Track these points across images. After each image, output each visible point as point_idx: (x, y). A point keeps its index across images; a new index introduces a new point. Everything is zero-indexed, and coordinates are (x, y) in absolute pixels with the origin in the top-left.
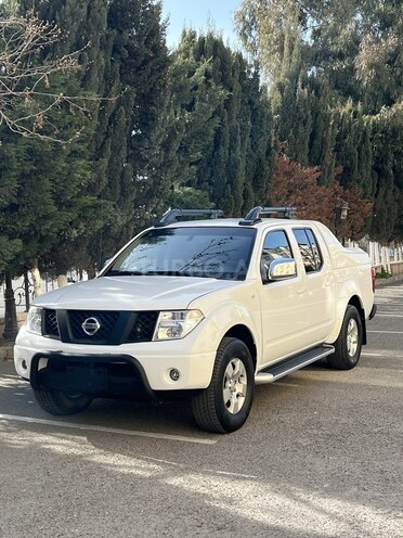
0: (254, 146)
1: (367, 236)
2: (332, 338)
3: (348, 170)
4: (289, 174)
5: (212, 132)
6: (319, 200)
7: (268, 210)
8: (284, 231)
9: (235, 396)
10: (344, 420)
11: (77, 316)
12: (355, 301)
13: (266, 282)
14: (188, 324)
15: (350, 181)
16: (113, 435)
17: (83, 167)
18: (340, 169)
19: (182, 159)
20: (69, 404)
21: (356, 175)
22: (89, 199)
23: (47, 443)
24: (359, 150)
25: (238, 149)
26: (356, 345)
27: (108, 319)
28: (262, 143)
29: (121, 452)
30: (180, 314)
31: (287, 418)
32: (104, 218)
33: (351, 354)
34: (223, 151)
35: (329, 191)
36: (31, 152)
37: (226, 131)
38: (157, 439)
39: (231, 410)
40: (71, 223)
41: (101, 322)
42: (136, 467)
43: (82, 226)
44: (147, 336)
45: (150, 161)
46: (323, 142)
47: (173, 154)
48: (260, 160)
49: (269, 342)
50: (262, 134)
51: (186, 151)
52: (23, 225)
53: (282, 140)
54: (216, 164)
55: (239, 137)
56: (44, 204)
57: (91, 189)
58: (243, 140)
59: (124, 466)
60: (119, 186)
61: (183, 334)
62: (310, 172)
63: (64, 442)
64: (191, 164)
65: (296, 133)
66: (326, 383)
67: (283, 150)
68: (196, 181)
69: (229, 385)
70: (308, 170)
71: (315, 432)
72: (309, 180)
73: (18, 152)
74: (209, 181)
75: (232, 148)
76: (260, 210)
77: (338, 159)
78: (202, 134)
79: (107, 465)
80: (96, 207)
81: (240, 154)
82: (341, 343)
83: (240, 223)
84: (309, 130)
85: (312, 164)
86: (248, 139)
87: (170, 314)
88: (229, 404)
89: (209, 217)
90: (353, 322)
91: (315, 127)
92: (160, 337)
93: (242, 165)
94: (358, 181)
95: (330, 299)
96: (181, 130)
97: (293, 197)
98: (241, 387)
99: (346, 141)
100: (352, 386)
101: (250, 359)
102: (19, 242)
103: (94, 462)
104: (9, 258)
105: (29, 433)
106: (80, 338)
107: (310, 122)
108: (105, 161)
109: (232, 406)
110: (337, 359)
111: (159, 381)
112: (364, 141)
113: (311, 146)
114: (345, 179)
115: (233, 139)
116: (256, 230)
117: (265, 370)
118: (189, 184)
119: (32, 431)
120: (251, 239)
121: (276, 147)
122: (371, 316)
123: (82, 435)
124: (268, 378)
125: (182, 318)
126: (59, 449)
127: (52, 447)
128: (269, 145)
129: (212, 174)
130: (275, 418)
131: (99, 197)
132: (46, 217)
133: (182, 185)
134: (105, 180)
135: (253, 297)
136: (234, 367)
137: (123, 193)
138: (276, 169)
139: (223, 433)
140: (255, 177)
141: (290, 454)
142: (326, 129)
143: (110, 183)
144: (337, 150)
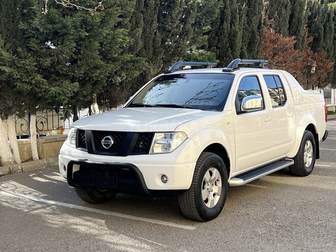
0: (249, 22)
1: (330, 85)
2: (293, 154)
3: (316, 40)
4: (274, 42)
5: (218, 11)
6: (295, 59)
7: (246, 61)
8: (257, 77)
9: (212, 195)
10: (294, 214)
11: (99, 135)
12: (311, 128)
13: (239, 112)
14: (175, 142)
15: (318, 47)
16: (124, 219)
17: (122, 34)
18: (311, 39)
19: (196, 30)
20: (99, 196)
21: (322, 42)
22: (128, 57)
23: (76, 224)
24: (325, 26)
25: (237, 23)
26: (311, 159)
27: (119, 138)
28: (255, 20)
29: (125, 234)
30: (170, 135)
31: (252, 211)
32: (140, 70)
33: (307, 165)
34: (226, 25)
35: (303, 54)
36: (84, 22)
37: (228, 11)
38: (154, 225)
39: (208, 205)
40: (116, 73)
41: (115, 140)
42: (132, 246)
43: (123, 74)
44: (146, 150)
45: (172, 31)
46: (299, 20)
47: (189, 26)
48: (253, 32)
49: (240, 156)
50: (255, 14)
51: (200, 25)
52: (80, 73)
53: (270, 18)
54: (221, 34)
55: (238, 16)
56: (94, 59)
57: (131, 49)
58: (240, 18)
59: (123, 245)
60: (152, 49)
61: (171, 150)
62: (289, 41)
63: (88, 223)
64: (204, 34)
65: (280, 14)
66: (286, 186)
67: (271, 25)
68: (207, 45)
69: (206, 186)
70: (288, 39)
71: (271, 223)
72: (288, 46)
73: (74, 22)
74: (217, 46)
75: (232, 23)
76: (239, 61)
77: (309, 32)
78: (210, 13)
79: (111, 243)
80: (133, 62)
81: (238, 28)
82: (299, 158)
83: (224, 71)
84: (289, 12)
85: (290, 35)
86: (244, 17)
87: (163, 135)
88: (207, 201)
89: (206, 67)
90: (309, 142)
91: (293, 10)
92: (155, 151)
93: (240, 35)
94: (324, 48)
95: (291, 125)
96: (193, 10)
97: (276, 57)
98: (217, 189)
99: (316, 19)
100: (305, 188)
101: (224, 169)
102: (77, 84)
103: (102, 241)
104: (70, 95)
105: (67, 216)
106: (100, 151)
107: (289, 6)
108: (140, 30)
109: (209, 202)
110: (296, 169)
111: (153, 183)
112: (328, 20)
113: (290, 22)
114: (314, 46)
115: (234, 17)
116: (234, 75)
117: (238, 177)
118: (202, 48)
119: (70, 214)
120: (230, 81)
121: (264, 24)
122: (324, 139)
123: (102, 219)
124: (240, 182)
125: (171, 138)
126: (82, 229)
127: (79, 227)
128: (260, 22)
129: (219, 41)
130: (243, 211)
131: (137, 55)
132: (96, 68)
133: (198, 48)
134: (141, 43)
135: (228, 123)
136: (211, 174)
137: (155, 53)
138: (265, 37)
139: (202, 222)
140: (250, 44)
141: (248, 240)
142: (301, 12)
143: (145, 46)
144: (309, 26)
